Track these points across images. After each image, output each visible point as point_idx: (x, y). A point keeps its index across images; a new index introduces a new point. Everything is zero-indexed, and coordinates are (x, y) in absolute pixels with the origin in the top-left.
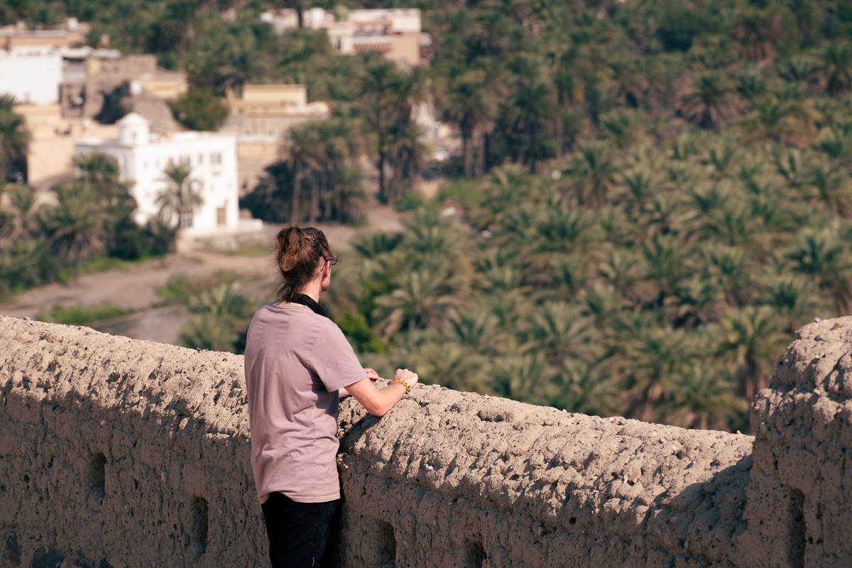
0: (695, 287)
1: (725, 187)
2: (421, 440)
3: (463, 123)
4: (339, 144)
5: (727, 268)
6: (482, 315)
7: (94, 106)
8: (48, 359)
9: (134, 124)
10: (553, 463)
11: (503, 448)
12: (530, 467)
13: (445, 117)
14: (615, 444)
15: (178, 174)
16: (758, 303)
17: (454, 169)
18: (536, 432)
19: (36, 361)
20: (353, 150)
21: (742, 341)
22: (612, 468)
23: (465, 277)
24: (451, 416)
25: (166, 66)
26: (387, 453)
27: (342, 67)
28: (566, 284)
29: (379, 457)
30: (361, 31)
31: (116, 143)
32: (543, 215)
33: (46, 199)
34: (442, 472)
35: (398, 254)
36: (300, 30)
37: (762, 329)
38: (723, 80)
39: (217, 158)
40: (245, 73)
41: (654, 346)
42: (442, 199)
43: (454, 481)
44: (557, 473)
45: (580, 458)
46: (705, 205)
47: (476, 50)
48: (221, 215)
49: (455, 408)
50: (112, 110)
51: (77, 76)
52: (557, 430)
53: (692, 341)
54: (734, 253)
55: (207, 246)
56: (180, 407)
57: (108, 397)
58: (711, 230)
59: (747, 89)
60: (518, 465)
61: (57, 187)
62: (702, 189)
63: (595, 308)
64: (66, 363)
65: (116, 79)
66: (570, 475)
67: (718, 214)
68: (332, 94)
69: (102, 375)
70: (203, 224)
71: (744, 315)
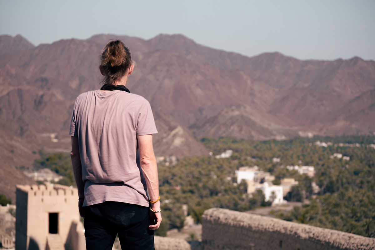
0: (359, 215)
1: (365, 198)
2: (338, 240)
3: (320, 186)
4: (300, 189)
5: (364, 212)
6: (323, 218)
7: (259, 181)
8: (272, 224)
9: (266, 185)
10: (362, 245)
11: (353, 242)
12: (357, 246)
13: (317, 184)
14: (372, 242)
15: (273, 193)
16: (370, 218)
17: (319, 194)
18: (358, 240)
19: (270, 225)
20: (302, 190)
21: (367, 224)
22: (372, 247)
23: (320, 212)
24: (343, 237)
25: (271, 174)
26: (332, 242)
27: (300, 176)
28: (337, 214)
29: (331, 243)
30: (304, 170)
31: (262, 187)
32: (334, 202)
33: (251, 196)
34: (342, 246)
35: (309, 208)
36: (294, 170)
37: (370, 222)
38: (364, 180)
39: (279, 191)
40: (284, 176)
41: (351, 224)
42: (316, 199)
43: (344, 247)
44: (362, 247)
45: (366, 244)
46: (361, 201)
47: (323, 174)
48: (280, 200)
49: (344, 235)
50: (262, 181)
51: (256, 176)
52: (361, 240)
53: (359, 224)
54: (366, 209)
55: (277, 205)
56: (296, 233)
57: (283, 231)
58: (362, 206)
59: (368, 182)
60: (355, 245)
61: (253, 194)
62: (361, 198)
63: (342, 218)
64: (276, 225)
65: (262, 177)
66: (364, 247)
67: (363, 203)
68: (299, 180)
69: (282, 227)
70: (276, 201)
71: (368, 220)
